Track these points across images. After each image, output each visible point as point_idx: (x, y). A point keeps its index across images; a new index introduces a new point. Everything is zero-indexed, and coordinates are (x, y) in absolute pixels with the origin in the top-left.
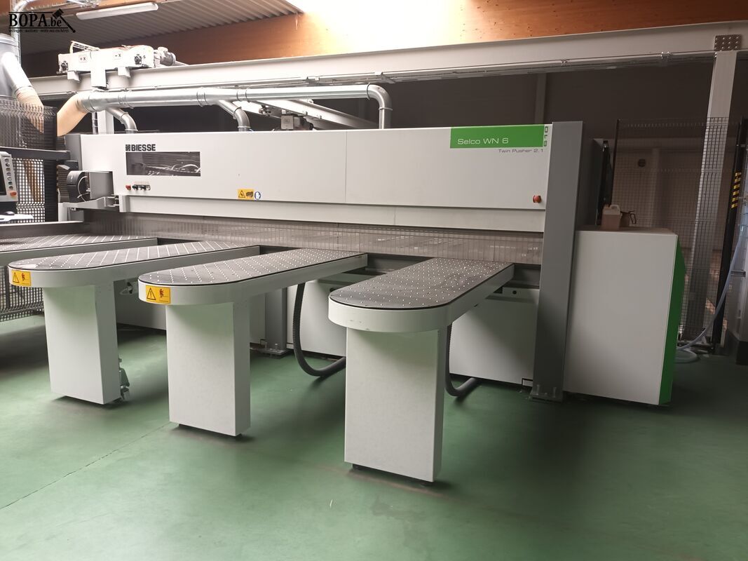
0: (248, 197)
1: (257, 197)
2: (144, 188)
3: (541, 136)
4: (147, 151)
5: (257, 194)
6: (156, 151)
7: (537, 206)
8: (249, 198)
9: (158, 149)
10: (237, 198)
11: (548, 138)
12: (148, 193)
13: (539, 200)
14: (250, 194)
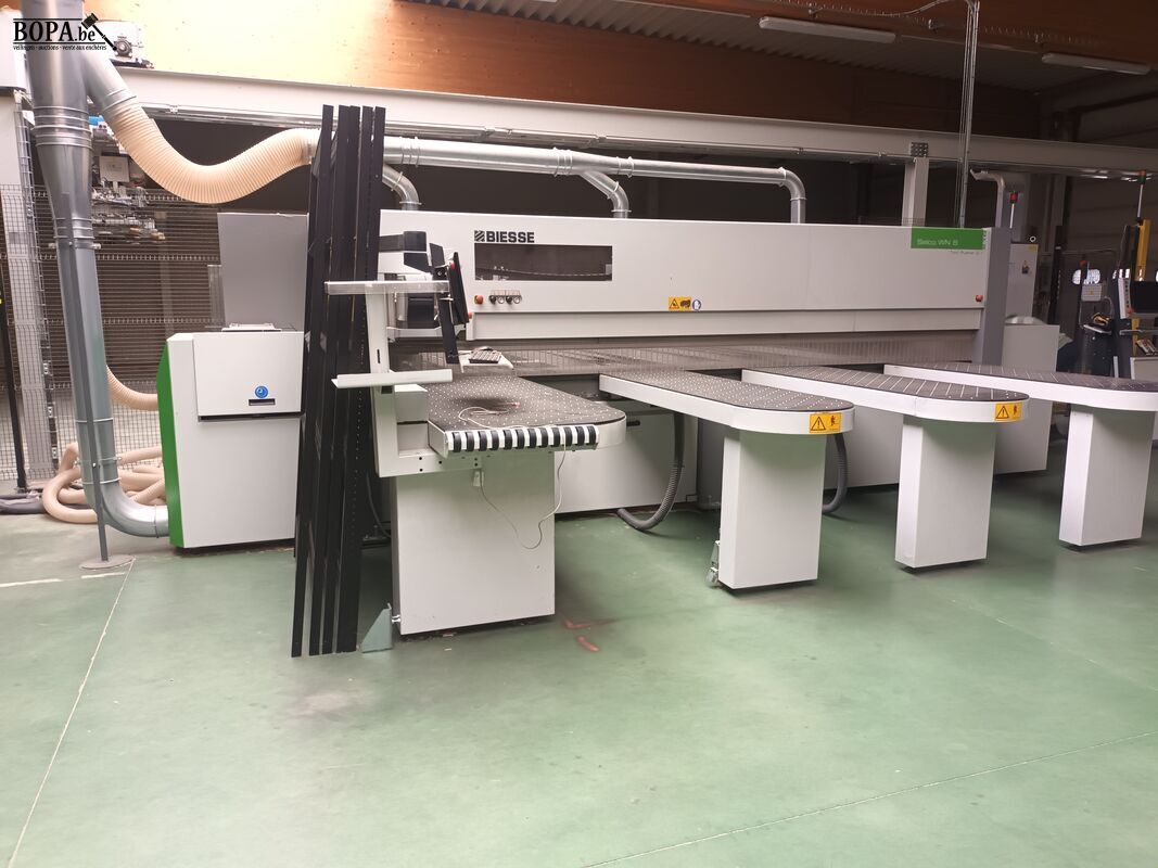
0: (684, 307)
1: (696, 307)
2: (509, 300)
3: (982, 240)
4: (517, 242)
5: (696, 303)
6: (535, 243)
7: (979, 305)
8: (684, 309)
9: (538, 241)
10: (667, 310)
11: (987, 242)
12: (517, 307)
13: (979, 300)
14: (686, 303)
